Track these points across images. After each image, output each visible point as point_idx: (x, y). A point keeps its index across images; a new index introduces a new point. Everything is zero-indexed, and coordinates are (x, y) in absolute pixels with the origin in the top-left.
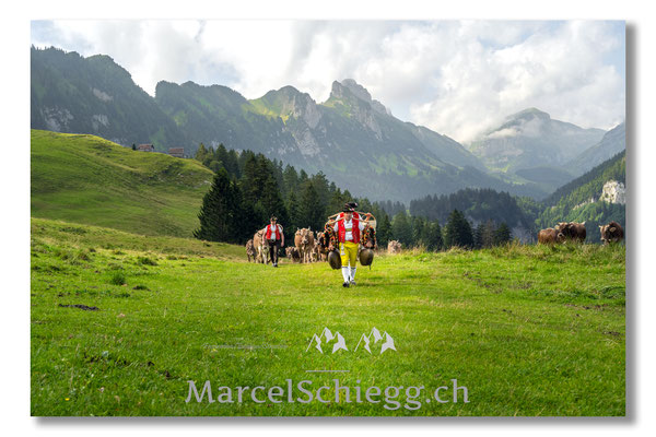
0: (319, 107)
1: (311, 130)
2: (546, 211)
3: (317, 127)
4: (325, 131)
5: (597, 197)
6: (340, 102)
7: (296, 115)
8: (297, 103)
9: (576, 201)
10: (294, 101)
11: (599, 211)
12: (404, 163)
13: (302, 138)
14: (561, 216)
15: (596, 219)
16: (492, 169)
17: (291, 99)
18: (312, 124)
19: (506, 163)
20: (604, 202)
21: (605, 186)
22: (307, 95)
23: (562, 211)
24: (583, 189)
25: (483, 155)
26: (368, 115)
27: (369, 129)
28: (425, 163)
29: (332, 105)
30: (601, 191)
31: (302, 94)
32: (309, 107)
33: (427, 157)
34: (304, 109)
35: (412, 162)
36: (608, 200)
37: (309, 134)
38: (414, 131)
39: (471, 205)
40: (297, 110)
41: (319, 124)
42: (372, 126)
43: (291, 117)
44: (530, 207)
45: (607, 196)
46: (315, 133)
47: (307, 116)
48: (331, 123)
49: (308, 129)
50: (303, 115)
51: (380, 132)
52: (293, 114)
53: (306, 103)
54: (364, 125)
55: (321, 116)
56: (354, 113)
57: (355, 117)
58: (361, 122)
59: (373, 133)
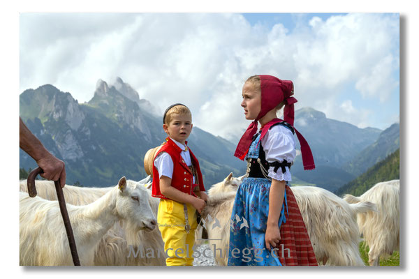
0: (82, 108)
1: (74, 132)
3: (79, 130)
4: (88, 133)
6: (105, 101)
7: (56, 116)
8: (57, 103)
10: (54, 101)
13: (63, 141)
17: (50, 99)
18: (74, 126)
22: (68, 94)
26: (136, 115)
27: (137, 129)
29: (93, 106)
31: (62, 93)
32: (70, 107)
34: (65, 110)
37: (70, 138)
40: (57, 111)
41: (82, 127)
42: (140, 127)
43: (52, 118)
46: (78, 135)
47: (68, 117)
48: (95, 125)
49: (70, 131)
50: (64, 116)
51: (149, 134)
52: (52, 115)
53: (68, 103)
54: (132, 126)
55: (84, 117)
56: (120, 113)
57: (121, 118)
58: (128, 122)
59: (142, 135)
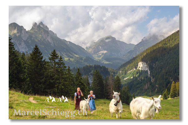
0: (27, 32)
1: (24, 41)
2: (118, 73)
3: (27, 40)
4: (30, 42)
5: (136, 68)
6: (36, 30)
7: (17, 35)
8: (18, 30)
9: (129, 69)
10: (16, 29)
11: (137, 73)
12: (63, 55)
13: (20, 44)
14: (124, 75)
15: (136, 76)
16: (96, 58)
18: (24, 39)
19: (101, 56)
20: (139, 70)
21: (139, 64)
22: (22, 26)
23: (124, 73)
24: (132, 65)
25: (92, 53)
26: (48, 36)
27: (48, 41)
28: (71, 56)
29: (32, 32)
30: (137, 66)
31: (20, 26)
32: (23, 32)
33: (71, 53)
34: (21, 32)
35: (66, 55)
36: (140, 69)
37: (23, 43)
38: (66, 43)
39: (91, 71)
40: (18, 33)
41: (27, 39)
42: (49, 40)
44: (112, 72)
45: (140, 67)
46: (26, 42)
47: (22, 35)
48: (32, 39)
49: (23, 41)
50: (21, 35)
51: (53, 43)
52: (16, 34)
53: (22, 30)
54: (46, 40)
55: (28, 36)
56: (42, 35)
57: (42, 37)
58: (45, 38)
59: (50, 43)
